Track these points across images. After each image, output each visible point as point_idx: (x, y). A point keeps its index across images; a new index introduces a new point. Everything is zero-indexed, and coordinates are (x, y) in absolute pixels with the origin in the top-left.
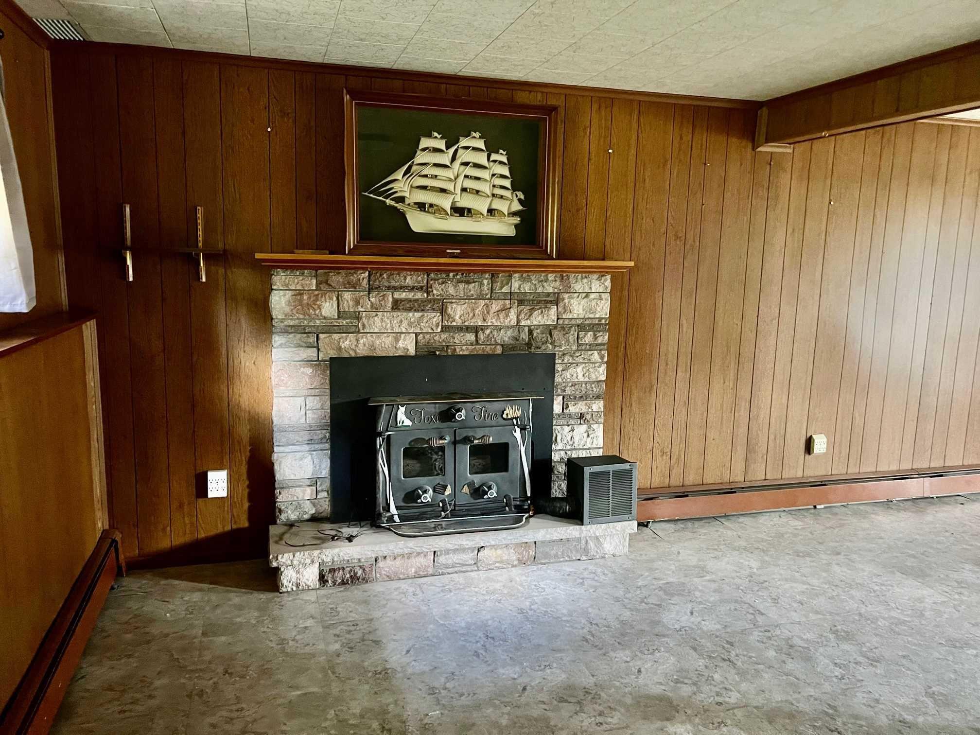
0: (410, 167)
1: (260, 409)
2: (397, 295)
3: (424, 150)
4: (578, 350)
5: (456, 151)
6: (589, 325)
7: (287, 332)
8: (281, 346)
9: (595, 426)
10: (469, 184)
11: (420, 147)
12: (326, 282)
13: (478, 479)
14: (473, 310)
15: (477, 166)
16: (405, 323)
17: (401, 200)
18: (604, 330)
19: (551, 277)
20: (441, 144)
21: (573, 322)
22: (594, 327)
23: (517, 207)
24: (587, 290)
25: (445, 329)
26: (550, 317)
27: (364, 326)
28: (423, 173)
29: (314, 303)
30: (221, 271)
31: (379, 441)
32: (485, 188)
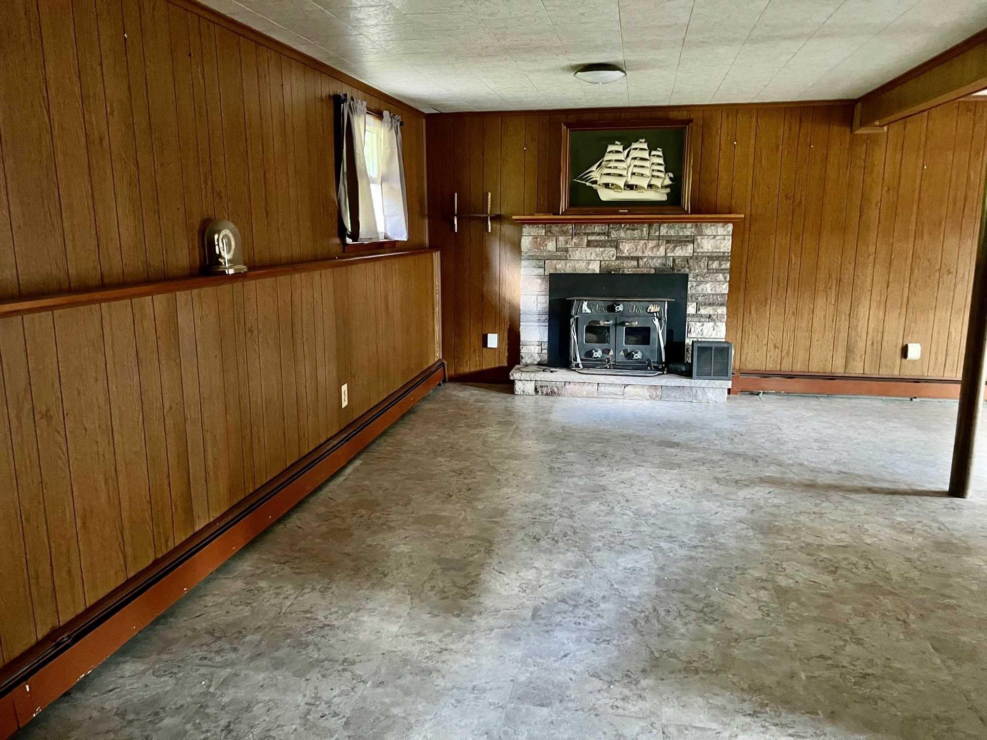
0: (601, 163)
1: (515, 302)
2: (589, 238)
3: (610, 152)
4: (707, 273)
5: (629, 152)
6: (716, 257)
7: (529, 259)
8: (525, 267)
9: (719, 324)
10: (636, 170)
11: (608, 150)
12: (550, 231)
13: (629, 348)
14: (636, 246)
15: (642, 159)
16: (594, 254)
17: (595, 182)
18: (727, 260)
19: (689, 225)
20: (620, 148)
21: (705, 254)
22: (720, 258)
23: (668, 182)
24: (715, 234)
25: (618, 258)
26: (688, 251)
27: (570, 256)
28: (609, 166)
29: (543, 243)
30: (498, 226)
31: (572, 320)
32: (647, 172)
